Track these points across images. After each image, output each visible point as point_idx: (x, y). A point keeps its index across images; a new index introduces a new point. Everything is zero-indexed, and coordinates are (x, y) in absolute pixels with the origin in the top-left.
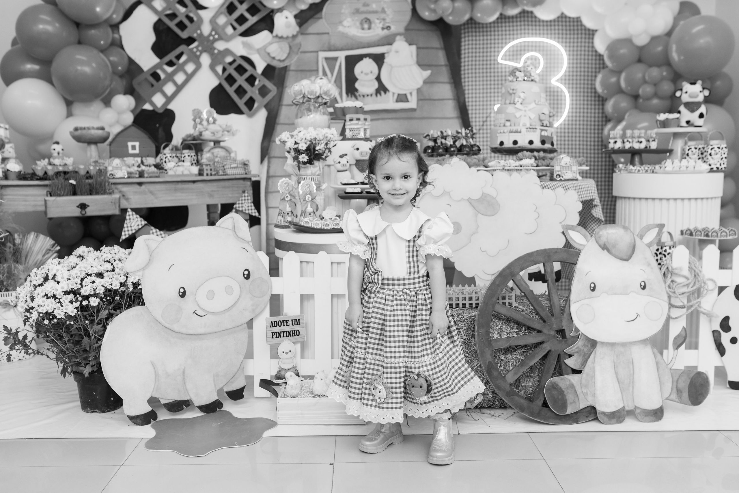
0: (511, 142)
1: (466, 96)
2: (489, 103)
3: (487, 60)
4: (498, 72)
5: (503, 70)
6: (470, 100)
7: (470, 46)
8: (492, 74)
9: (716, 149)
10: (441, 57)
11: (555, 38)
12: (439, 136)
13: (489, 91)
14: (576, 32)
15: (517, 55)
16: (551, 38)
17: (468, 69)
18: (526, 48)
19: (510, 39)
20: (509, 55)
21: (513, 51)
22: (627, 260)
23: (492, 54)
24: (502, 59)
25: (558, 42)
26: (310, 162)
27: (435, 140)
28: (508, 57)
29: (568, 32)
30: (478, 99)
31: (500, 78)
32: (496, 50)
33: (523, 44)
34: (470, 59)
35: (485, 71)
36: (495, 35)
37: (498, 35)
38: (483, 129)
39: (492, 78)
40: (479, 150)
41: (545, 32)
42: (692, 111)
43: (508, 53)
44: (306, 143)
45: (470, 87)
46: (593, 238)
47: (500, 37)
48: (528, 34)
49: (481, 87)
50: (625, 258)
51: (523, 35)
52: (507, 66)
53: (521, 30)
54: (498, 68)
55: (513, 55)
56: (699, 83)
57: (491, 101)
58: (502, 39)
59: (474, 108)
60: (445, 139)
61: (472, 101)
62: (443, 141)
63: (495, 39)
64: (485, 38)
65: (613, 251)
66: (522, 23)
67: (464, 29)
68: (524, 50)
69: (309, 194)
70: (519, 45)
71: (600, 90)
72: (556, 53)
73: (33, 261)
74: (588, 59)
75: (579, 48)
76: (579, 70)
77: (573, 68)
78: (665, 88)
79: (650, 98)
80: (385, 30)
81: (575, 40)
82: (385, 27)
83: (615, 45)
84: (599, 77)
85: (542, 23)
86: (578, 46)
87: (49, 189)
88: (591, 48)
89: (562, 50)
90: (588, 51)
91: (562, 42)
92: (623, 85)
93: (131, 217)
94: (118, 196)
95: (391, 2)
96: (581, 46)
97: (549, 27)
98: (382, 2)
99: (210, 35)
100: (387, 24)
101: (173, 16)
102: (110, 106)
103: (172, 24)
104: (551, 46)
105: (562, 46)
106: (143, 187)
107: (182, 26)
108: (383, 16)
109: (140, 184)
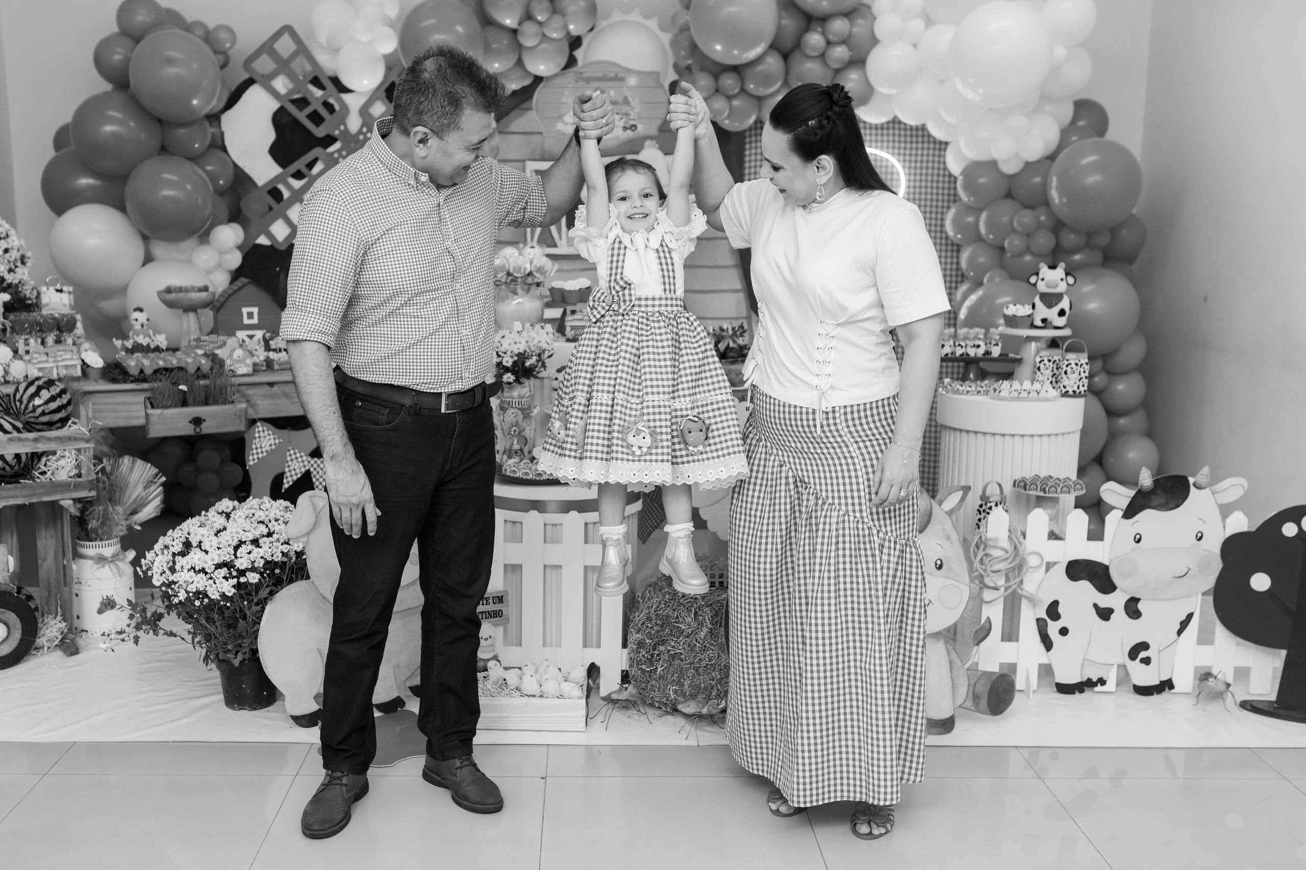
9: (1074, 365)
11: (888, 148)
14: (920, 139)
16: (882, 148)
25: (892, 154)
26: (517, 381)
29: (908, 139)
42: (1050, 305)
44: (512, 357)
56: (1062, 266)
67: (750, 136)
69: (516, 426)
71: (951, 233)
72: (889, 170)
73: (130, 497)
74: (938, 182)
75: (924, 165)
76: (923, 196)
77: (914, 193)
78: (1042, 241)
79: (1021, 254)
80: (629, 131)
81: (919, 152)
82: (628, 126)
83: (974, 169)
84: (952, 212)
85: (868, 126)
86: (922, 162)
87: (148, 394)
88: (942, 166)
89: (899, 167)
90: (939, 169)
91: (899, 154)
92: (983, 230)
93: (261, 434)
94: (244, 405)
95: (638, 87)
96: (928, 161)
97: (879, 132)
98: (625, 88)
99: (360, 132)
100: (632, 123)
101: (303, 102)
102: (208, 242)
103: (301, 116)
104: (882, 160)
105: (899, 160)
106: (275, 388)
107: (316, 118)
108: (625, 109)
109: (271, 384)
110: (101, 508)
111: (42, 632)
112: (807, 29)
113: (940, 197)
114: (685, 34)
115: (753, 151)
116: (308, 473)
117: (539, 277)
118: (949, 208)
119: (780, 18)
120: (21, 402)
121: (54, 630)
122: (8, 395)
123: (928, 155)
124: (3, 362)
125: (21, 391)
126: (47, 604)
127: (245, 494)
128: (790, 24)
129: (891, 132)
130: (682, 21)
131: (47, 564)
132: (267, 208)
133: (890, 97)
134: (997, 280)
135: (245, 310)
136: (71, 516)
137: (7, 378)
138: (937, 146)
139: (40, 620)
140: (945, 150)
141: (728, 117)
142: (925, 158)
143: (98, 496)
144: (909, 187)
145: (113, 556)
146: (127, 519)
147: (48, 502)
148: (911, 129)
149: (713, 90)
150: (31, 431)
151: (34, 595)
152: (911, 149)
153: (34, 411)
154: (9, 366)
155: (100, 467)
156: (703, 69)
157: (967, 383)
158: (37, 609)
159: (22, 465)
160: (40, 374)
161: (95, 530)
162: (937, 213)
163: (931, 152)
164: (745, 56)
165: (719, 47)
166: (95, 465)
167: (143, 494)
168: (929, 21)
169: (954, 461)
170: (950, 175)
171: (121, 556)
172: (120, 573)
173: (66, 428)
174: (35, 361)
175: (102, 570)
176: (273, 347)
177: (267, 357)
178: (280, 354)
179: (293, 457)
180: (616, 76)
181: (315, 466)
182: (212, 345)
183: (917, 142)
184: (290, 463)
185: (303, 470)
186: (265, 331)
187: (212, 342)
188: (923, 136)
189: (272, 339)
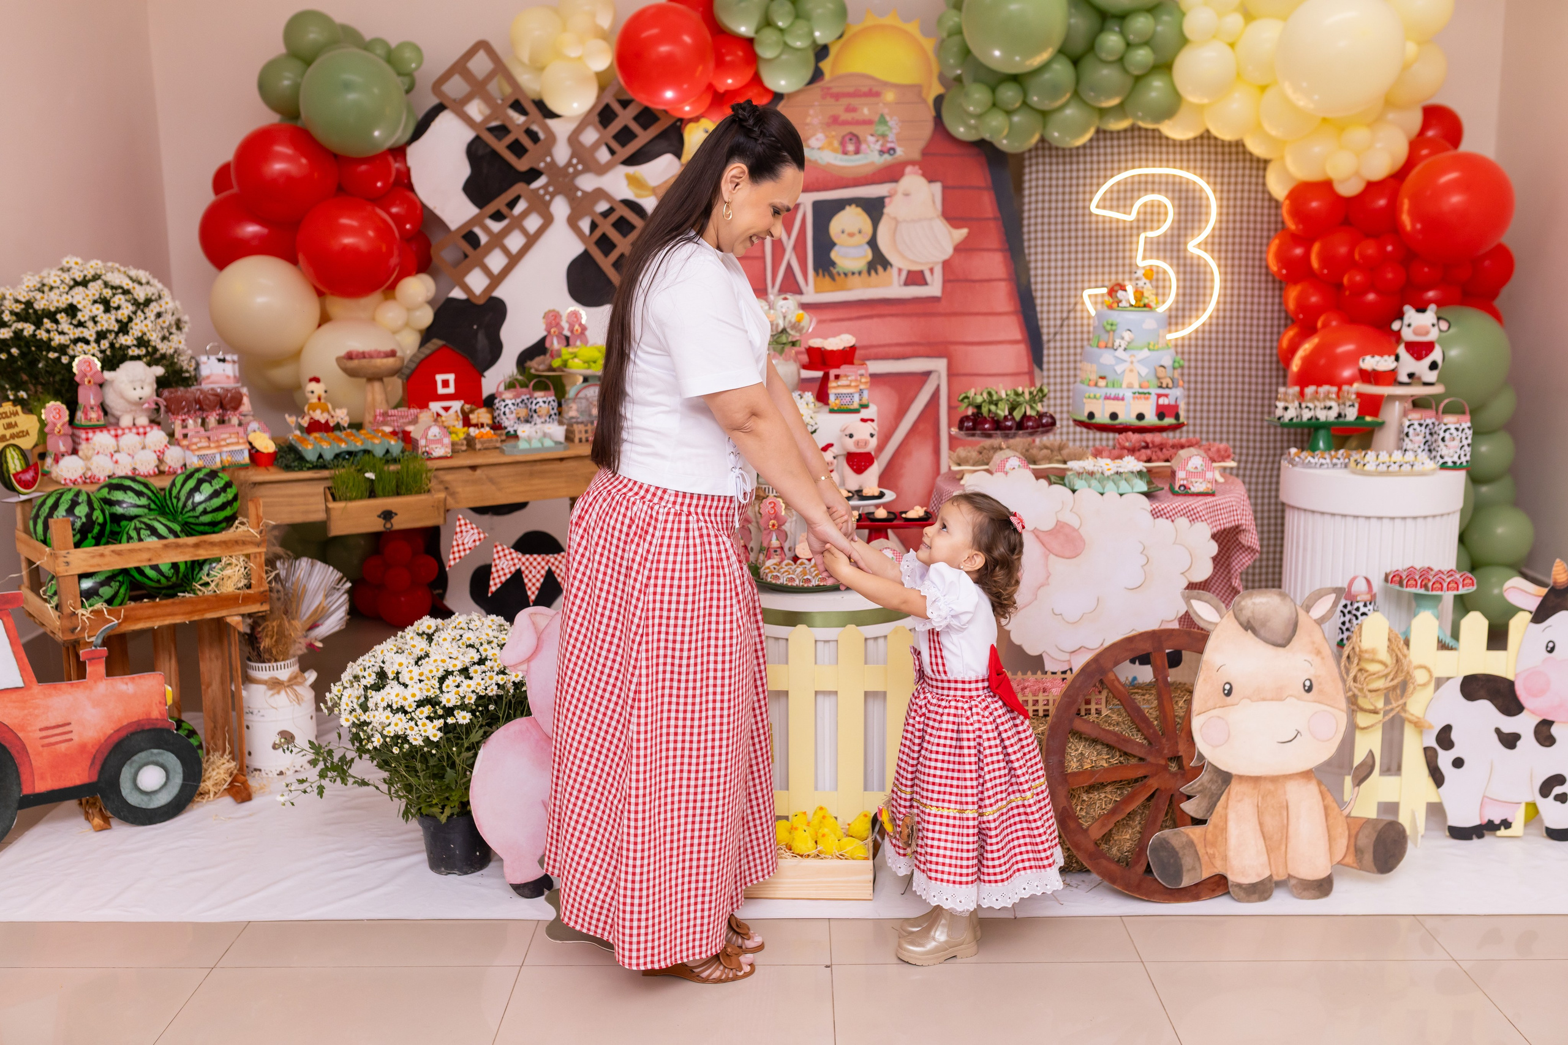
0: (1107, 415)
1: (1032, 272)
2: (1073, 285)
3: (1070, 208)
4: (1090, 230)
5: (1100, 226)
6: (1039, 279)
7: (1040, 182)
8: (1080, 234)
9: (1453, 431)
10: (987, 204)
11: (1195, 168)
12: (984, 401)
13: (1073, 263)
14: (1234, 157)
15: (1125, 199)
16: (1188, 169)
17: (1036, 224)
18: (1143, 186)
19: (1112, 169)
20: (1112, 199)
21: (1118, 191)
22: (1283, 646)
23: (1081, 196)
24: (1098, 207)
25: (1201, 176)
27: (979, 407)
28: (1108, 203)
29: (1220, 157)
30: (1053, 279)
31: (1093, 241)
32: (1088, 189)
33: (1136, 179)
34: (1040, 205)
35: (1066, 227)
36: (1085, 163)
37: (1092, 162)
38: (1062, 333)
39: (1080, 241)
40: (1053, 423)
41: (1178, 157)
42: (1419, 358)
43: (1108, 196)
45: (1039, 257)
46: (1231, 612)
47: (1095, 166)
48: (1147, 160)
49: (1059, 256)
50: (1280, 642)
51: (1137, 163)
52: (1107, 219)
53: (1133, 153)
54: (1090, 222)
55: (1118, 199)
56: (1432, 307)
57: (1076, 282)
58: (1099, 170)
59: (1046, 294)
60: (996, 405)
61: (1043, 283)
62: (993, 408)
63: (1085, 170)
64: (1068, 167)
65: (1262, 632)
66: (1136, 141)
67: (1031, 158)
68: (1139, 190)
69: (775, 519)
70: (1129, 180)
71: (1274, 268)
72: (1197, 194)
73: (308, 608)
74: (1256, 207)
75: (1239, 187)
76: (1238, 225)
77: (1228, 221)
78: (1390, 276)
79: (1363, 292)
80: (886, 157)
81: (1233, 172)
82: (885, 149)
83: (1302, 192)
84: (1275, 242)
85: (1171, 142)
86: (1236, 184)
87: (329, 483)
88: (1261, 188)
89: (1208, 190)
90: (1256, 192)
91: (1209, 176)
92: (1315, 263)
93: (463, 528)
94: (442, 495)
95: (897, 103)
96: (1243, 183)
97: (1185, 149)
98: (881, 105)
99: (569, 164)
100: (890, 145)
101: (501, 131)
102: (394, 298)
103: (501, 147)
104: (1188, 183)
105: (1208, 183)
106: (479, 472)
107: (518, 149)
108: (881, 129)
109: (473, 468)
110: (275, 624)
111: (207, 775)
112: (1102, 29)
113: (1259, 226)
114: (956, 39)
115: (1034, 176)
116: (518, 574)
117: (794, 335)
118: (1270, 238)
119: (1070, 16)
120: (178, 499)
121: (222, 771)
122: (163, 489)
123: (1243, 176)
124: (157, 449)
125: (178, 485)
126: (213, 738)
127: (440, 591)
128: (1082, 23)
129: (1199, 149)
130: (951, 23)
131: (212, 691)
132: (462, 256)
133: (1200, 108)
134: (1334, 323)
135: (439, 378)
136: (239, 633)
137: (162, 468)
138: (1255, 165)
139: (204, 760)
140: (1265, 169)
141: (1006, 137)
142: (1240, 180)
143: (271, 611)
144: (1220, 214)
145: (290, 680)
146: (306, 637)
147: (213, 620)
148: (1223, 145)
149: (990, 104)
150: (192, 535)
151: (196, 729)
152: (1223, 169)
153: (194, 509)
154: (163, 453)
155: (273, 574)
156: (977, 80)
157: (1319, 453)
158: (200, 746)
159: (181, 575)
160: (200, 463)
161: (269, 651)
162: (1255, 244)
163: (1247, 172)
164: (1028, 63)
165: (997, 53)
166: (267, 572)
167: (325, 604)
168: (1249, 17)
170: (1271, 199)
171: (299, 680)
172: (299, 699)
173: (232, 529)
174: (194, 447)
175: (276, 696)
176: (474, 421)
177: (468, 435)
178: (482, 430)
179: (501, 554)
180: (870, 90)
181: (527, 564)
182: (401, 421)
183: (1230, 161)
184: (497, 562)
185: (513, 569)
186: (462, 402)
187: (402, 417)
188: (1237, 153)
189: (472, 411)
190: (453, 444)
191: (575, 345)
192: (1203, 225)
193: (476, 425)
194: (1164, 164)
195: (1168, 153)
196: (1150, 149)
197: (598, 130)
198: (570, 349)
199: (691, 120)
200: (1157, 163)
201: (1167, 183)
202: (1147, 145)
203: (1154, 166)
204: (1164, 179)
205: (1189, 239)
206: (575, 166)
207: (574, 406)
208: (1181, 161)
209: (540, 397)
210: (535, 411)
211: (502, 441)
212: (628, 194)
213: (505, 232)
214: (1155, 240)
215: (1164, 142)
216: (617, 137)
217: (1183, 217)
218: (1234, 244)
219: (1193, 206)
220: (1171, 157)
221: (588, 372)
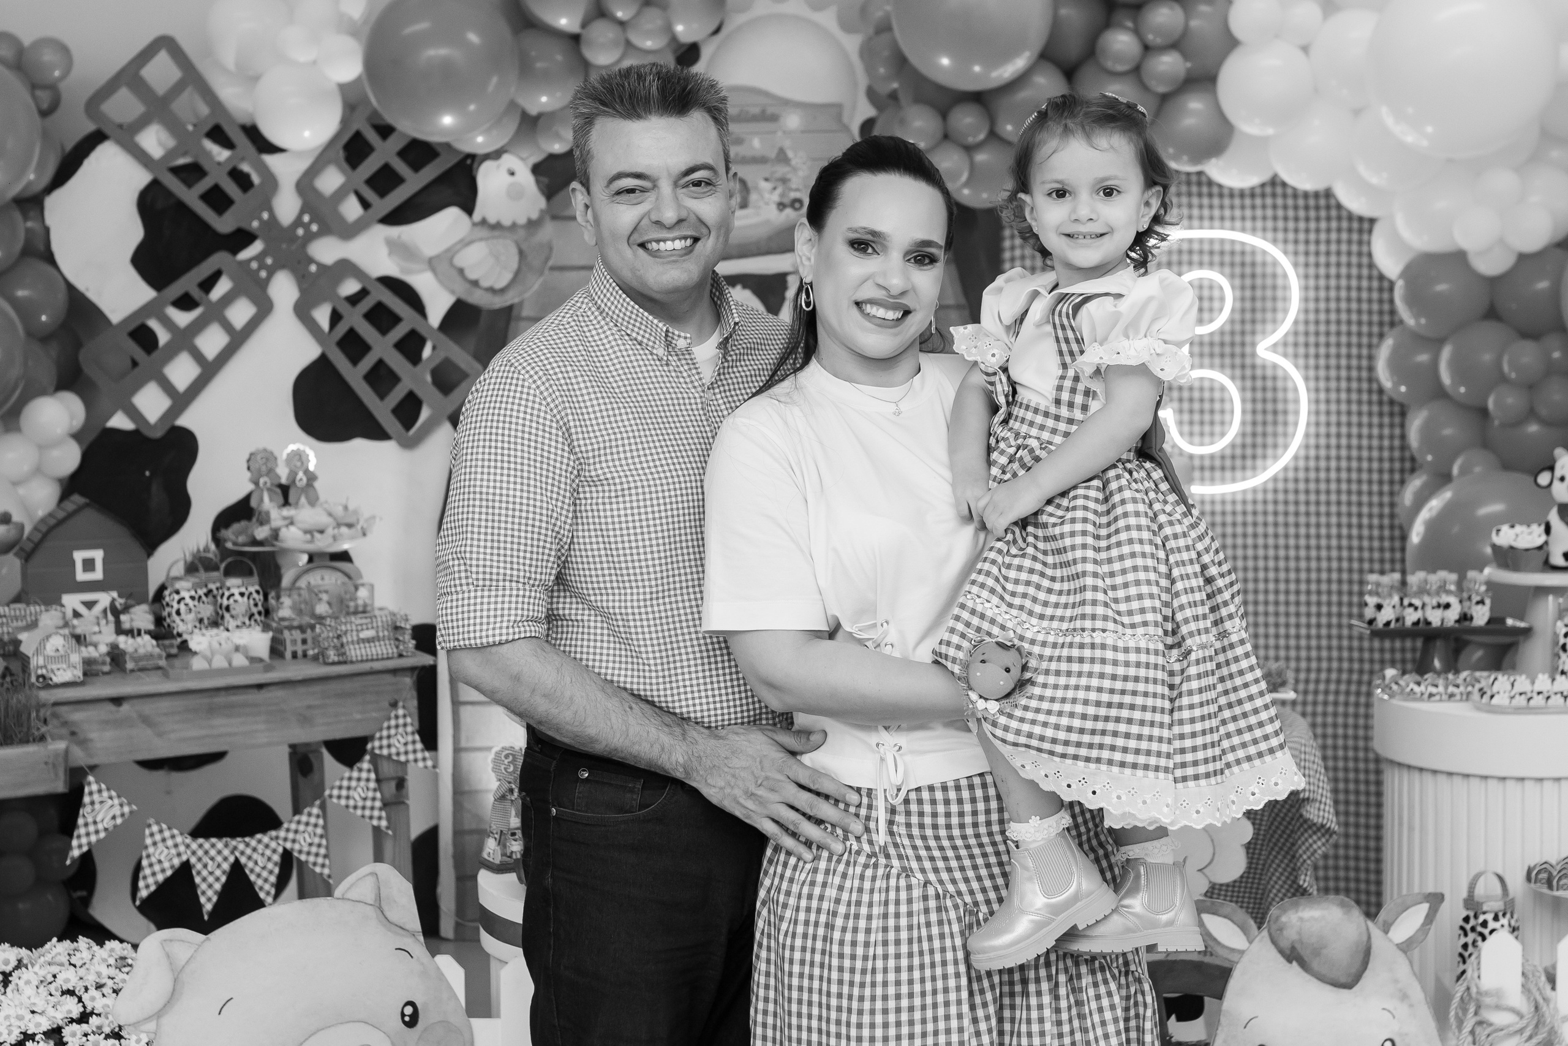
11: (1264, 230)
14: (1323, 213)
16: (1254, 230)
18: (1183, 257)
22: (1348, 986)
25: (1274, 241)
29: (1302, 213)
33: (1175, 247)
41: (1238, 213)
46: (1265, 933)
48: (1189, 217)
50: (1342, 980)
65: (1315, 965)
68: (1180, 264)
71: (1387, 384)
72: (1269, 270)
74: (1359, 289)
75: (1333, 259)
76: (1333, 317)
77: (1317, 311)
78: (1557, 398)
79: (1519, 422)
80: (789, 212)
81: (1323, 236)
82: (787, 200)
83: (1424, 267)
84: (1388, 344)
85: (1226, 192)
86: (1328, 253)
88: (1365, 260)
89: (1286, 263)
90: (1360, 266)
91: (1286, 241)
92: (1446, 377)
93: (96, 797)
94: (64, 743)
95: (803, 132)
96: (1339, 253)
97: (1248, 202)
98: (780, 134)
99: (298, 222)
100: (793, 195)
101: (192, 172)
102: (18, 429)
103: (191, 197)
104: (1253, 253)
105: (1285, 253)
106: (126, 707)
107: (218, 200)
108: (781, 170)
109: (117, 701)
112: (1108, 23)
113: (1365, 318)
114: (884, 38)
116: (184, 871)
118: (1381, 336)
119: (1056, 5)
123: (1339, 242)
127: (84, 893)
129: (1269, 201)
130: (879, 14)
132: (129, 363)
133: (1262, 142)
134: (1477, 470)
135: (79, 556)
138: (1355, 225)
140: (1370, 231)
141: (967, 184)
142: (1333, 247)
144: (1306, 300)
148: (1306, 195)
149: (939, 135)
152: (1307, 231)
156: (918, 98)
157: (1429, 676)
162: (1360, 346)
163: (1344, 236)
164: (994, 74)
165: (945, 61)
169: (1411, 829)
170: (1381, 277)
176: (126, 626)
177: (114, 647)
178: (139, 639)
179: (158, 837)
180: (763, 111)
181: (200, 853)
182: (15, 624)
183: (1318, 219)
184: (151, 850)
185: (177, 862)
186: (115, 594)
187: (17, 618)
188: (1328, 207)
189: (126, 609)
190: (88, 663)
191: (297, 503)
192: (1280, 316)
193: (131, 633)
194: (1217, 223)
195: (1222, 207)
196: (1195, 201)
197: (343, 171)
198: (286, 512)
199: (487, 157)
200: (1206, 223)
201: (1222, 253)
202: (1190, 195)
203: (1201, 228)
204: (1217, 247)
205: (1258, 337)
206: (306, 226)
207: (286, 601)
208: (1243, 218)
209: (235, 584)
210: (228, 609)
211: (169, 656)
212: (389, 267)
213: (197, 327)
214: (1206, 340)
215: (1215, 190)
216: (371, 182)
217: (1248, 305)
218: (1328, 345)
219: (1264, 288)
220: (1227, 213)
221: (312, 547)
